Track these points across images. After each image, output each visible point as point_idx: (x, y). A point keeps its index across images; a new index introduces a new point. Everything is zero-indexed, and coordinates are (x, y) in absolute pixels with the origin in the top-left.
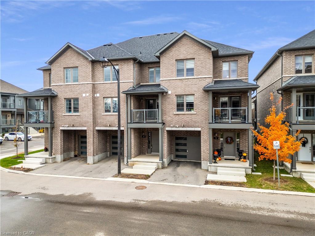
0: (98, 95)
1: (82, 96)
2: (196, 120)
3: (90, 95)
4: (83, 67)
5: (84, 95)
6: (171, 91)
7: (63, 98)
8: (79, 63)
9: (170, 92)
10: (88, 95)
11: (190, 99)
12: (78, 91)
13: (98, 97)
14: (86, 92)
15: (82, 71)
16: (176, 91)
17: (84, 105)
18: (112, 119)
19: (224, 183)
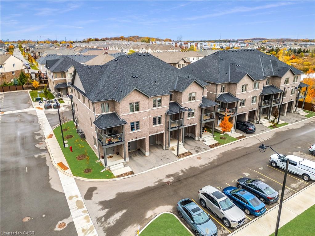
0: (150, 116)
1: (142, 119)
2: (195, 120)
3: (147, 118)
4: (143, 101)
5: (144, 118)
7: (129, 122)
8: (140, 99)
10: (146, 118)
11: (193, 111)
12: (140, 117)
13: (150, 118)
14: (145, 117)
15: (142, 104)
18: (158, 128)
19: (215, 145)
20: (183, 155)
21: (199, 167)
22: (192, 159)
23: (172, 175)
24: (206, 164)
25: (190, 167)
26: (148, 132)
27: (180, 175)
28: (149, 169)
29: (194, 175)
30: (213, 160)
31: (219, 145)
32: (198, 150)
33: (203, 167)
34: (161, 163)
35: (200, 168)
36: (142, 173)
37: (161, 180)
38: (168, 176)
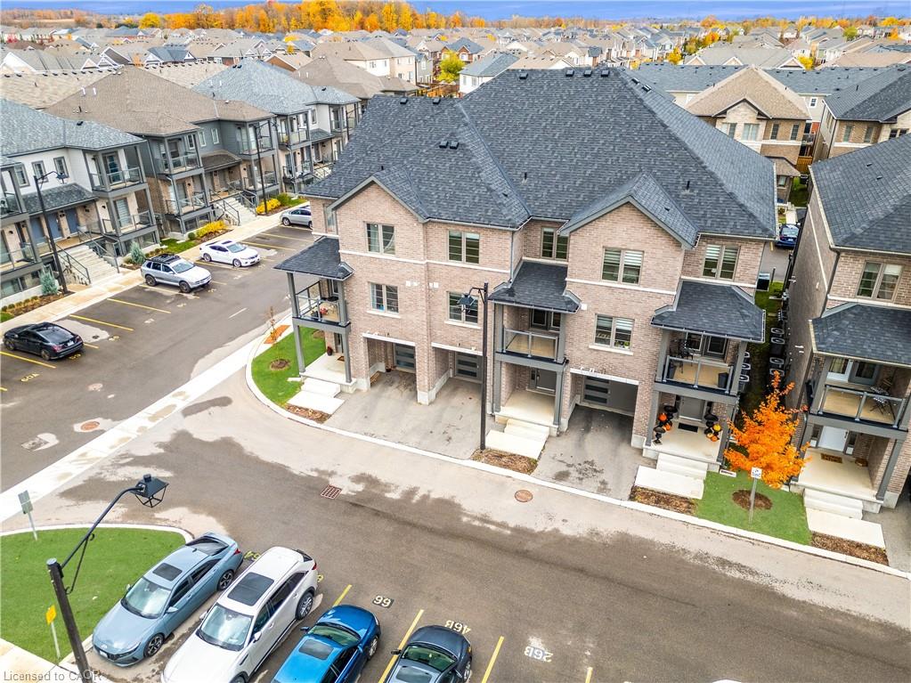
1: (404, 285)
2: (631, 365)
3: (420, 284)
5: (408, 284)
6: (588, 304)
7: (364, 280)
8: (396, 218)
9: (584, 307)
10: (416, 284)
11: (624, 325)
12: (397, 274)
13: (436, 290)
14: (412, 279)
15: (402, 235)
16: (597, 307)
17: (409, 303)
18: (464, 334)
19: (662, 499)
20: (499, 458)
21: (468, 516)
22: (501, 485)
23: (371, 481)
24: (503, 525)
25: (447, 497)
26: (422, 329)
27: (388, 495)
28: (366, 434)
29: (415, 521)
30: (549, 529)
31: (676, 508)
32: (574, 474)
33: (477, 523)
34: (414, 439)
35: (465, 519)
36: (338, 431)
37: (332, 474)
38: (359, 479)
